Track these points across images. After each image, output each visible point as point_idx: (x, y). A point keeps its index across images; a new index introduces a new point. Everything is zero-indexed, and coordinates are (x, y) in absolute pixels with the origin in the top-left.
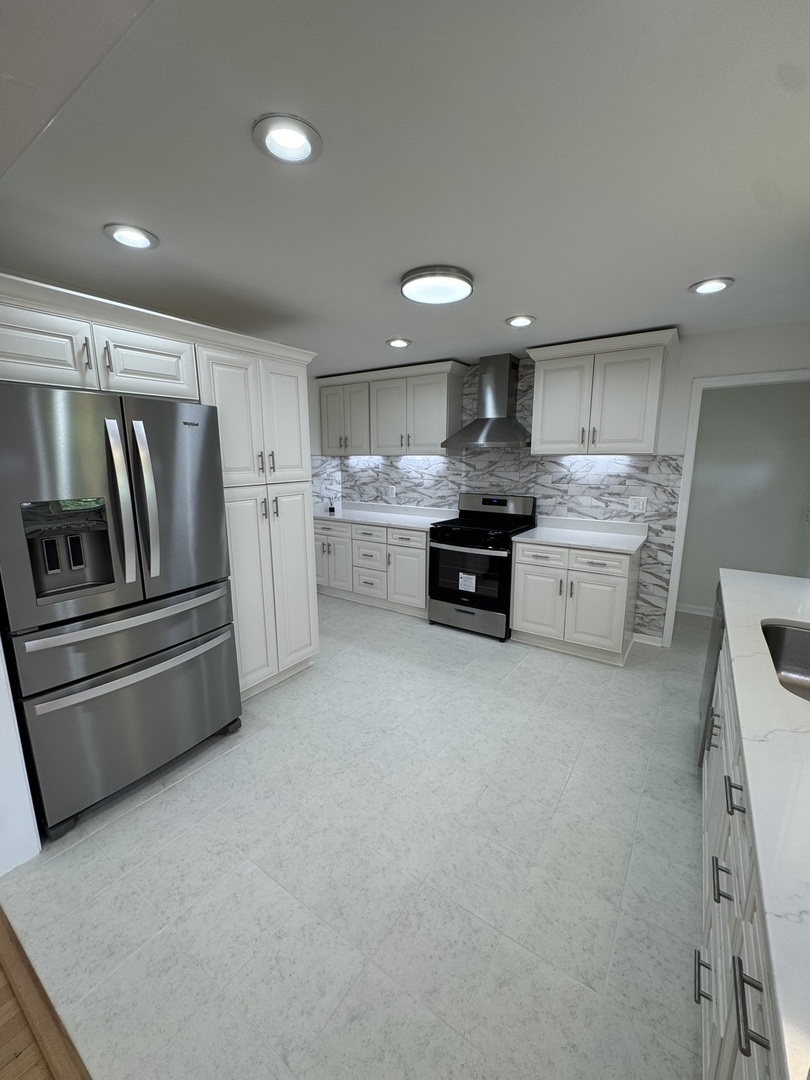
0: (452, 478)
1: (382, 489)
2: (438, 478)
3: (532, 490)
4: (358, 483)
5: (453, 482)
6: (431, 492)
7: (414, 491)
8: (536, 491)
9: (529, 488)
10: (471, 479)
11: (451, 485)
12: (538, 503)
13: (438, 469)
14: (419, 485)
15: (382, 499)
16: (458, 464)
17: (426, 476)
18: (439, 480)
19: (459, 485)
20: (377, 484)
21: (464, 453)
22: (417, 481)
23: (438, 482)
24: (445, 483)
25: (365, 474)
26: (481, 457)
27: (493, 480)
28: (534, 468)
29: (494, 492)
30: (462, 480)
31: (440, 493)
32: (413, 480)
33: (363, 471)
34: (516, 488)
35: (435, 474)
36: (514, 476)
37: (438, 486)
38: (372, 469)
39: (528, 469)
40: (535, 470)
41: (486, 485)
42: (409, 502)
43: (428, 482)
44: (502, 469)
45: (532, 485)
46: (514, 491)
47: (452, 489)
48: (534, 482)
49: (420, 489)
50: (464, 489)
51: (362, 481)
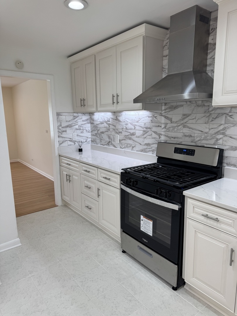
0: (154, 129)
1: (112, 136)
2: (145, 129)
3: (220, 142)
4: (99, 132)
5: (155, 132)
6: (140, 140)
7: (130, 139)
8: (224, 143)
9: (217, 140)
10: (168, 130)
11: (154, 135)
12: (226, 154)
13: (145, 122)
14: (133, 134)
15: (112, 144)
16: (159, 117)
17: (137, 128)
18: (146, 130)
19: (160, 135)
20: (109, 133)
21: (163, 108)
22: (132, 131)
23: (145, 132)
24: (150, 133)
25: (103, 125)
26: (177, 111)
27: (186, 131)
28: (222, 120)
29: (186, 142)
30: (161, 131)
31: (147, 141)
32: (129, 131)
33: (102, 123)
34: (206, 139)
35: (143, 126)
36: (204, 128)
37: (145, 136)
38: (106, 122)
39: (218, 121)
40: (223, 122)
41: (180, 135)
42: (127, 147)
43: (139, 133)
44: (194, 121)
45: (221, 136)
46: (204, 142)
47: (155, 138)
48: (223, 134)
49: (133, 137)
50: (163, 139)
51: (101, 130)
